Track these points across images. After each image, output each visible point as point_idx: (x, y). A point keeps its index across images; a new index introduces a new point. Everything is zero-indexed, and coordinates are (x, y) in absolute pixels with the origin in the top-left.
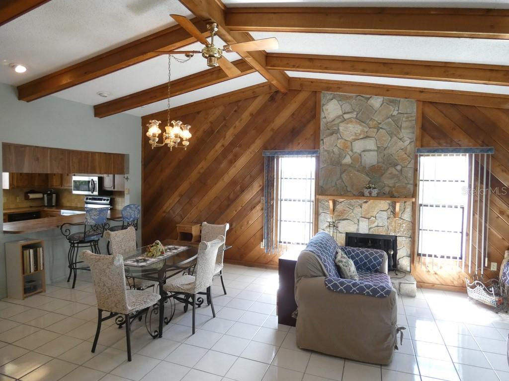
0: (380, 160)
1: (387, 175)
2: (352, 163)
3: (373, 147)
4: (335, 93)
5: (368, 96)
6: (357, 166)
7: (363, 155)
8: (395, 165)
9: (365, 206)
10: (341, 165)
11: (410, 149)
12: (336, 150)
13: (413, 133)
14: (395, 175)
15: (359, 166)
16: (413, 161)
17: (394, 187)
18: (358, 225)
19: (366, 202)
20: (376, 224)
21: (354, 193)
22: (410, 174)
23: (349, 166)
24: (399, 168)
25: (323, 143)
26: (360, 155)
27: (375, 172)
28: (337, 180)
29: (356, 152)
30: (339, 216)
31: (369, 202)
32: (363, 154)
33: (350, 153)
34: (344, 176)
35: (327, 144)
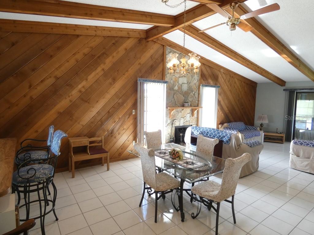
0: (188, 89)
1: (190, 96)
2: (178, 90)
3: (186, 82)
4: (172, 49)
5: (185, 55)
6: (180, 91)
7: (182, 86)
8: (192, 92)
9: (182, 112)
10: (174, 90)
11: (197, 84)
12: (172, 81)
13: (198, 77)
14: (193, 96)
15: (181, 91)
16: (198, 90)
17: (192, 102)
18: (180, 122)
19: (183, 110)
20: (186, 121)
21: (179, 105)
22: (197, 96)
23: (177, 91)
24: (194, 93)
25: (166, 77)
26: (181, 85)
27: (186, 94)
28: (172, 98)
29: (179, 84)
30: (173, 118)
31: (184, 110)
32: (183, 84)
33: (177, 84)
34: (175, 96)
35: (168, 78)
